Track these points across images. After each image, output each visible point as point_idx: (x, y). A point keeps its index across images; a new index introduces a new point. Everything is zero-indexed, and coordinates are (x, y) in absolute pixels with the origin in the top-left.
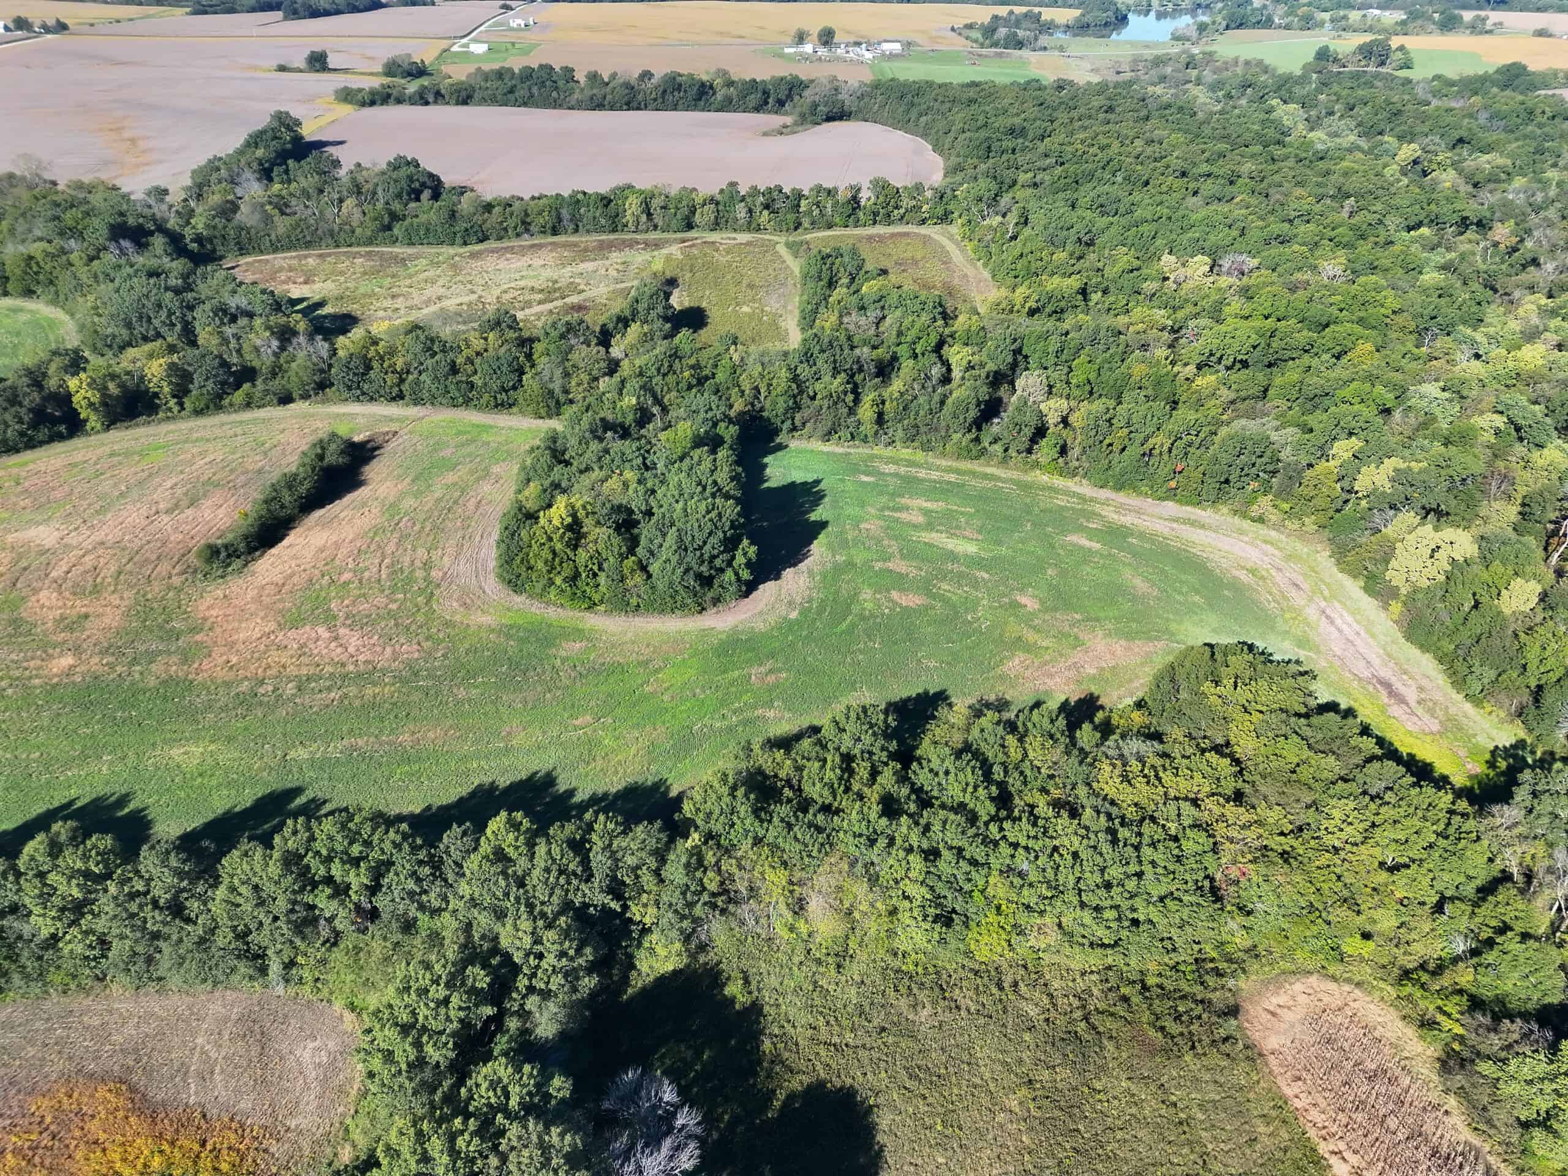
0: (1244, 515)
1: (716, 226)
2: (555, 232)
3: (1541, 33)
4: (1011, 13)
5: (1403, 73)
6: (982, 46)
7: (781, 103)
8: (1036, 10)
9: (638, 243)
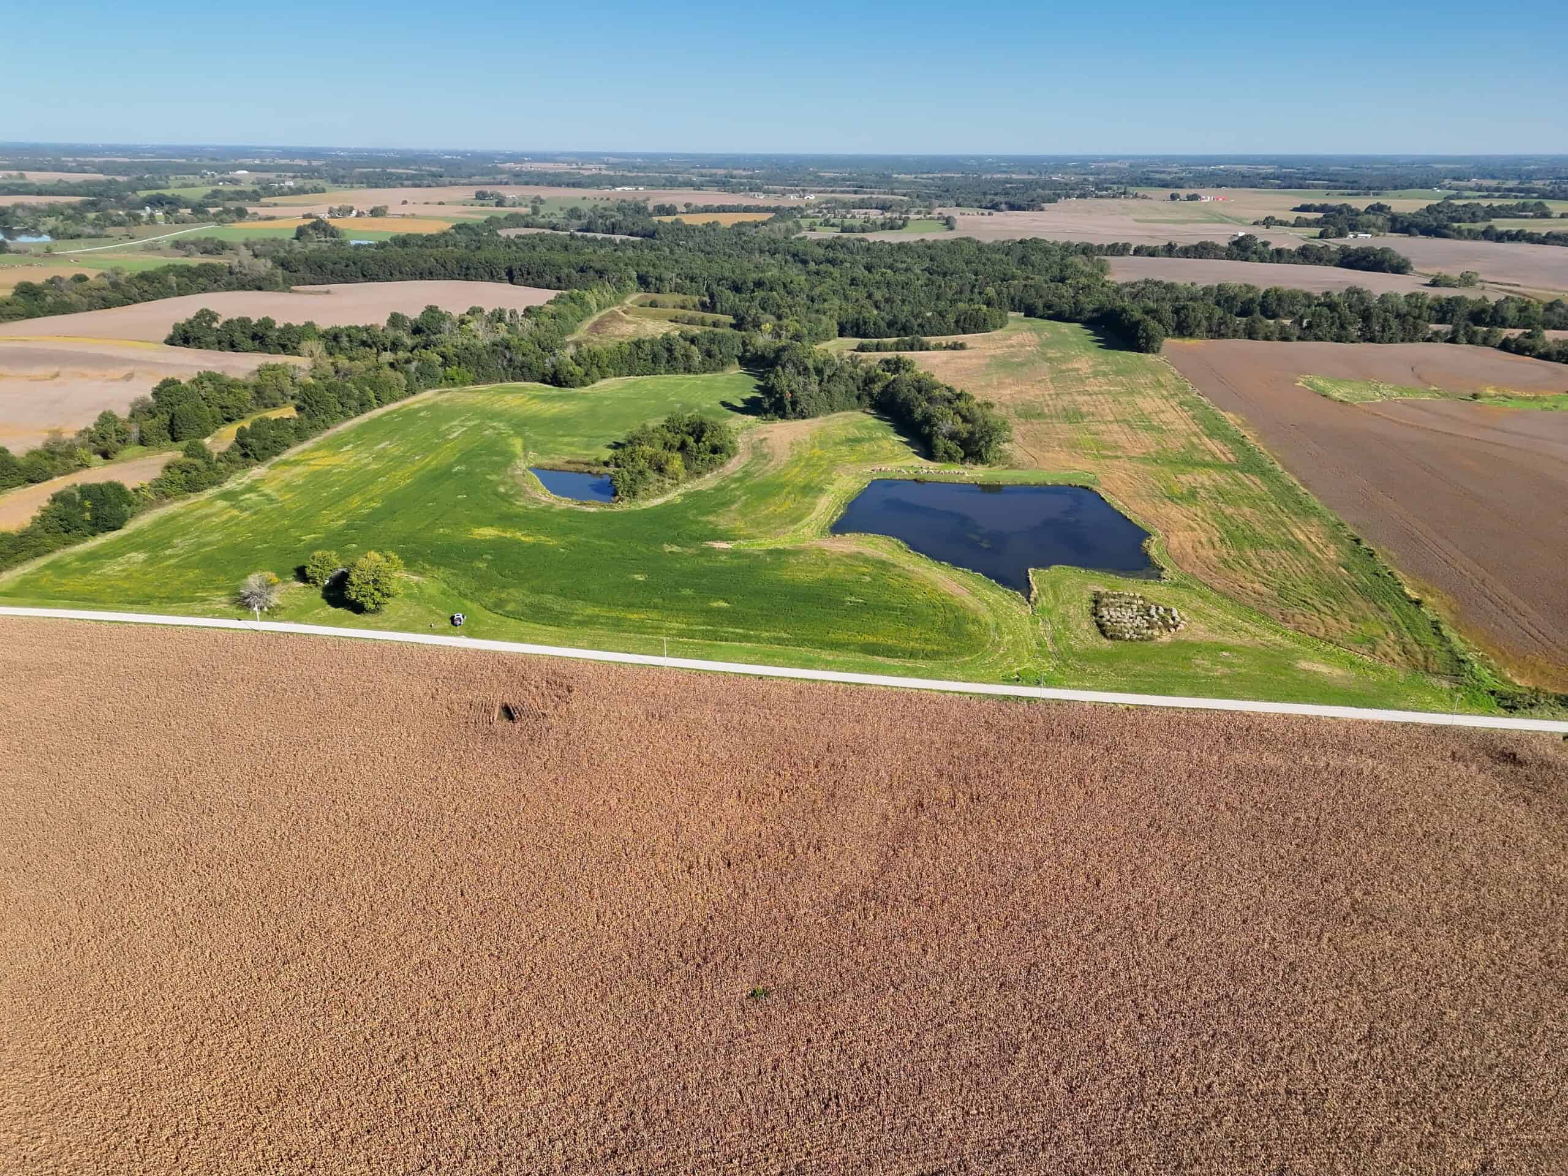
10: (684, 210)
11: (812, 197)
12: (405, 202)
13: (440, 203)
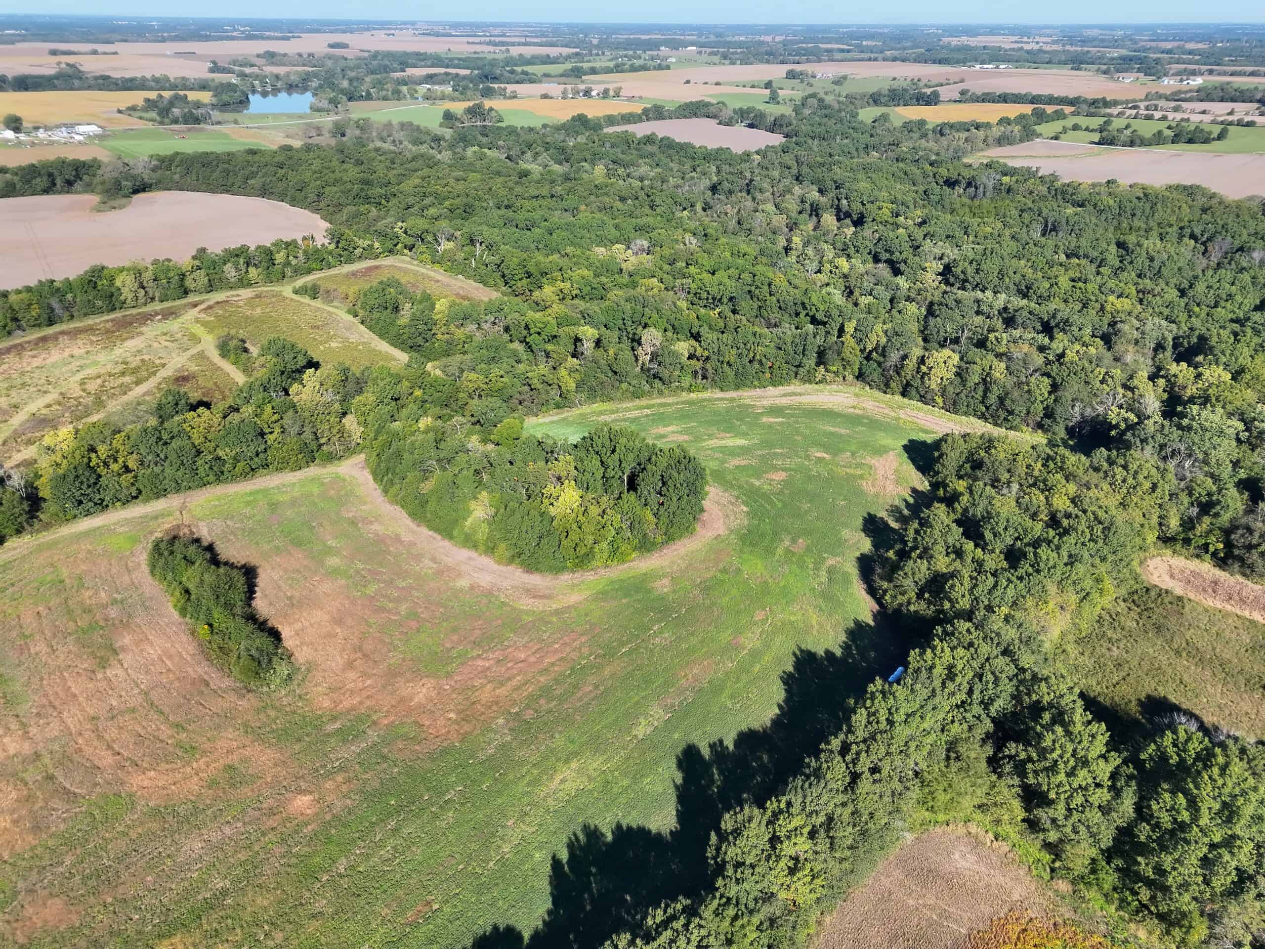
0: (810, 382)
1: (211, 288)
2: (51, 322)
3: (545, 96)
4: (161, 96)
5: (499, 124)
6: (162, 123)
7: (70, 183)
8: (181, 93)
9: (157, 314)
10: (957, 96)
11: (1198, 81)
12: (688, 82)
13: (717, 84)
